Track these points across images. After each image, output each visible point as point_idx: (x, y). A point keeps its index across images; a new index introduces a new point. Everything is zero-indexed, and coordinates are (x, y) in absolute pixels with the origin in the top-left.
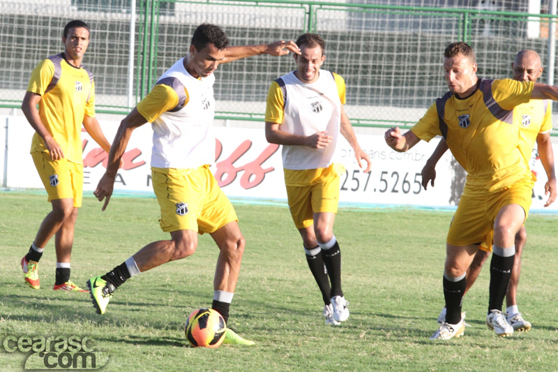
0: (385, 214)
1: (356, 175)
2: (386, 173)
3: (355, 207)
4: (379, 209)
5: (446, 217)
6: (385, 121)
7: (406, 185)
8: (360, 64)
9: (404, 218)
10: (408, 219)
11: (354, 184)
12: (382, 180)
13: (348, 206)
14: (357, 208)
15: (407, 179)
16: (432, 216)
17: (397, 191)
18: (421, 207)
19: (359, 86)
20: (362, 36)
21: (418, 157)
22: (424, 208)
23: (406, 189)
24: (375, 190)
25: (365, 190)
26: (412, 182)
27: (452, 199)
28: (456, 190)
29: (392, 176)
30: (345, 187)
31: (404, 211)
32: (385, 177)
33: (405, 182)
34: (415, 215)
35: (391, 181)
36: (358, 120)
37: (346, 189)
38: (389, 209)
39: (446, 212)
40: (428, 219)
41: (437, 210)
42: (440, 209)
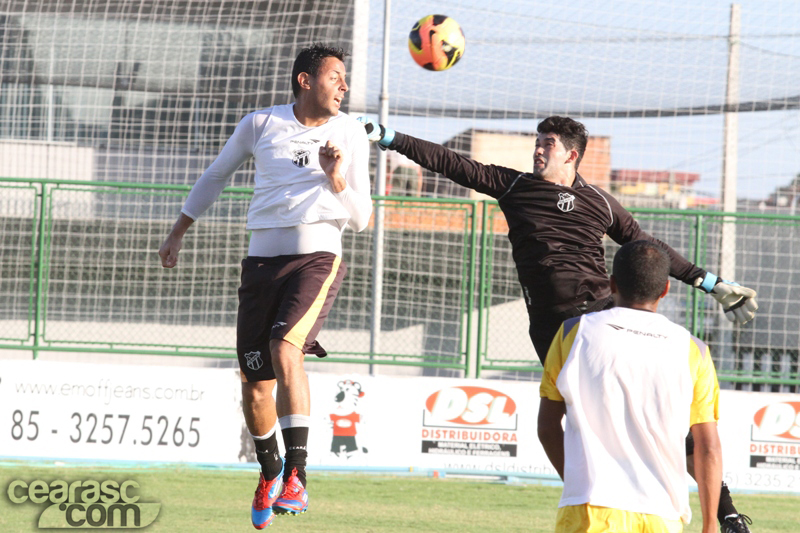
0: (150, 476)
1: (109, 422)
2: (150, 417)
3: (107, 466)
4: (141, 469)
5: (234, 478)
6: (148, 345)
7: (178, 434)
8: (114, 266)
9: (176, 480)
10: (181, 482)
11: (106, 435)
12: (144, 428)
13: (97, 465)
14: (109, 468)
15: (179, 427)
16: (215, 477)
17: (165, 444)
18: (199, 466)
19: (112, 297)
20: (117, 226)
21: (195, 396)
22: (204, 466)
23: (178, 440)
24: (135, 442)
25: (120, 442)
26: (186, 430)
27: (242, 453)
28: (248, 440)
29: (159, 422)
30: (93, 438)
31: (176, 471)
32: (148, 423)
33: (176, 430)
34: (190, 476)
35: (157, 429)
36: (111, 344)
37: (94, 441)
38: (155, 468)
39: (234, 472)
40: (210, 482)
41: (222, 469)
42: (226, 467)
